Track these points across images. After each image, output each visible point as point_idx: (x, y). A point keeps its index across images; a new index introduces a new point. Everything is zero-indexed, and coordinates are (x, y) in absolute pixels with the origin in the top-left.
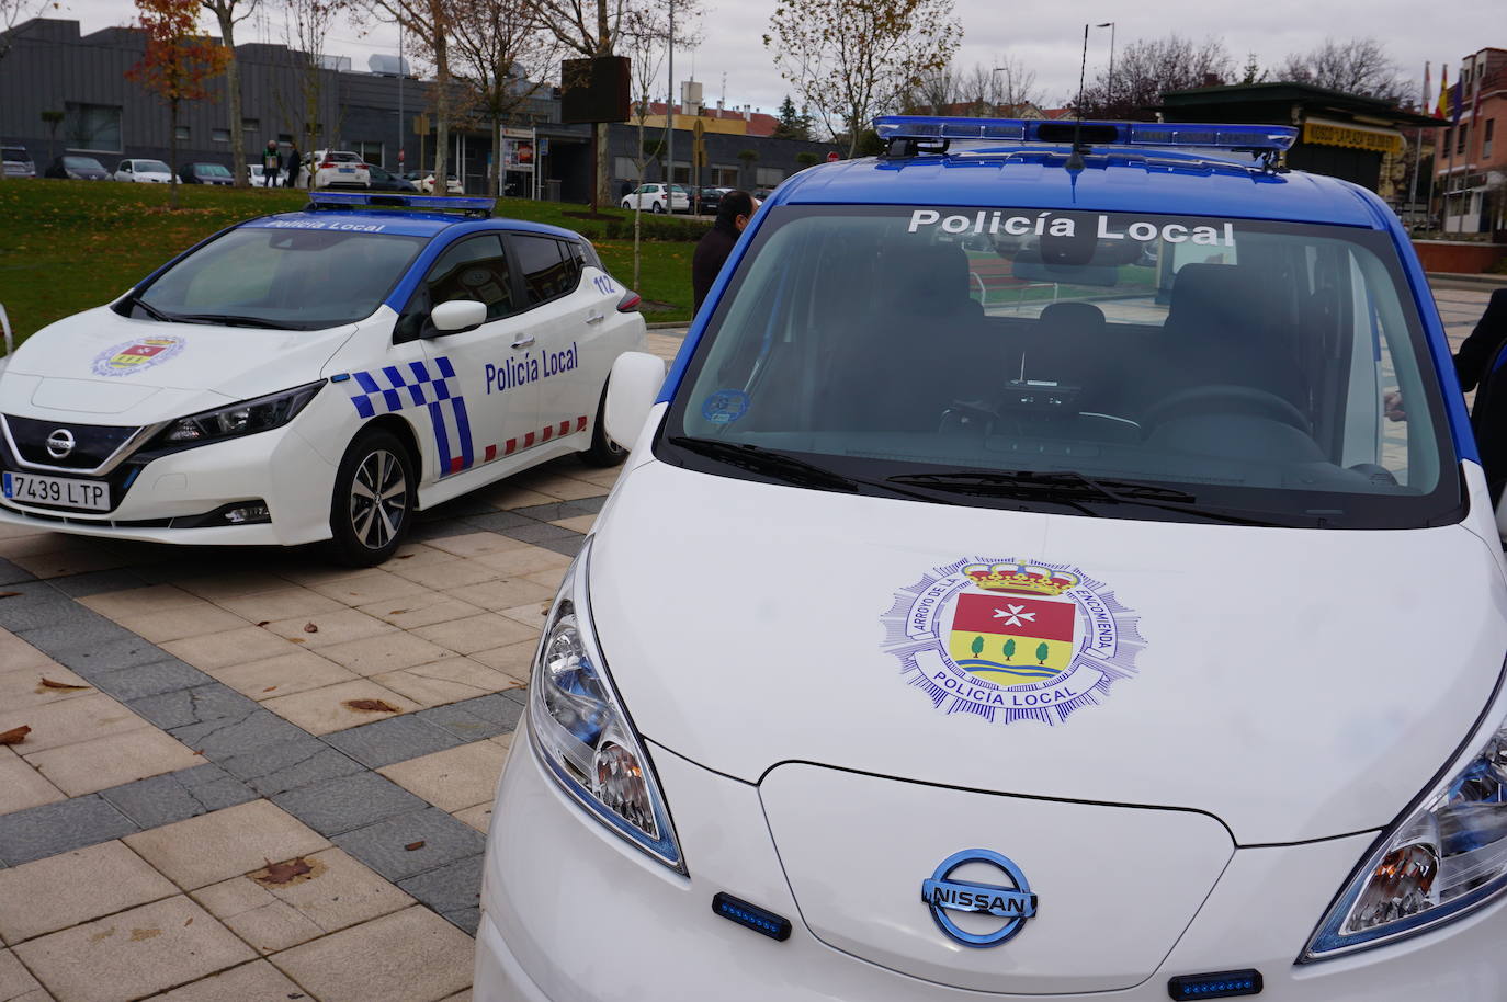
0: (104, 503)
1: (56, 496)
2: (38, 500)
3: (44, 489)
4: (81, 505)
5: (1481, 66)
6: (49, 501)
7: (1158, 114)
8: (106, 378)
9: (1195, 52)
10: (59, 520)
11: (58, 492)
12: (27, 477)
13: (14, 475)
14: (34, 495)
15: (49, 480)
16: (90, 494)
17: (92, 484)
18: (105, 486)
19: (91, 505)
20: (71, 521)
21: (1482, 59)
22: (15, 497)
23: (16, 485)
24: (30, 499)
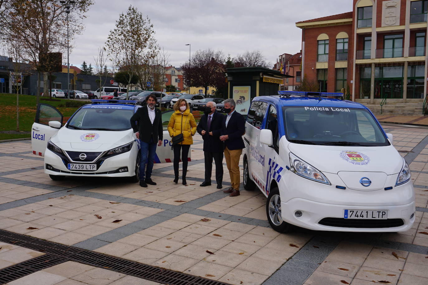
0: (95, 169)
1: (82, 168)
2: (77, 169)
3: (79, 167)
4: (89, 169)
5: (284, 58)
6: (81, 169)
7: (226, 74)
8: (87, 142)
9: (215, 53)
10: (81, 173)
11: (83, 167)
12: (75, 165)
13: (71, 164)
14: (76, 168)
15: (81, 165)
16: (92, 167)
17: (92, 165)
18: (96, 165)
19: (92, 169)
20: (84, 173)
21: (284, 56)
22: (71, 169)
23: (71, 166)
24: (75, 169)
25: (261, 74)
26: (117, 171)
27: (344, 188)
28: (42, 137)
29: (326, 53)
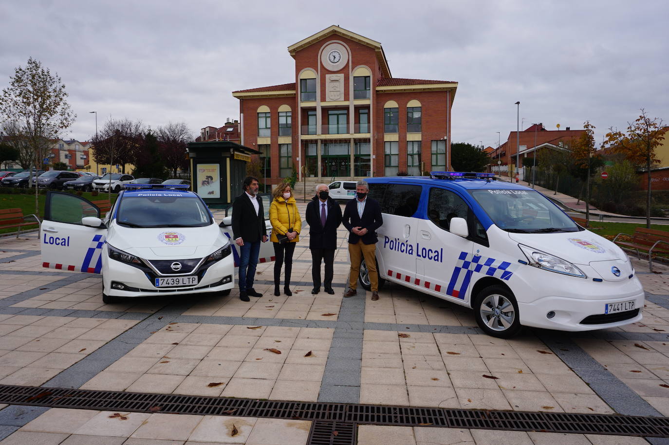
0: (196, 282)
1: (177, 283)
2: (170, 285)
3: (173, 281)
4: (187, 284)
6: (175, 285)
8: (173, 245)
10: (175, 291)
11: (179, 281)
12: (166, 279)
13: (160, 279)
14: (169, 284)
15: (175, 278)
16: (191, 280)
17: (191, 277)
18: (196, 277)
19: (191, 284)
20: (178, 290)
22: (160, 286)
23: (161, 282)
24: (167, 285)
25: (232, 150)
26: (220, 283)
27: (600, 280)
28: (64, 240)
29: (267, 127)
